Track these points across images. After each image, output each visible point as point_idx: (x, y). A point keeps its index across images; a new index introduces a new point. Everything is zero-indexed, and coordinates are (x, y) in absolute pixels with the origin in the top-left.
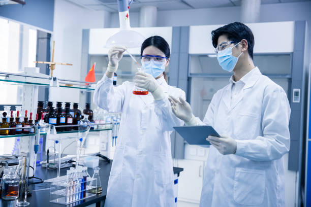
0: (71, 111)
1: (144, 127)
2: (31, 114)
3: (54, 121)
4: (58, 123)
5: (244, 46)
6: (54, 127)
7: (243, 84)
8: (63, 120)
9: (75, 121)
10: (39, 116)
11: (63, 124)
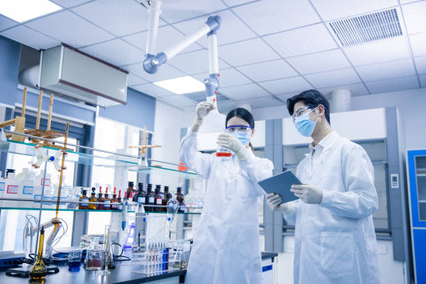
0: (162, 193)
1: (229, 197)
2: (120, 192)
3: (142, 200)
4: (147, 202)
5: (321, 111)
6: (143, 206)
7: (322, 148)
8: (152, 200)
9: (164, 203)
10: (128, 195)
11: (151, 204)
